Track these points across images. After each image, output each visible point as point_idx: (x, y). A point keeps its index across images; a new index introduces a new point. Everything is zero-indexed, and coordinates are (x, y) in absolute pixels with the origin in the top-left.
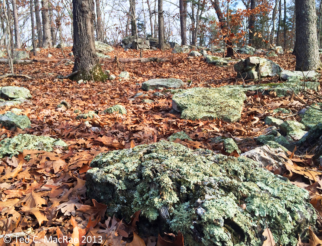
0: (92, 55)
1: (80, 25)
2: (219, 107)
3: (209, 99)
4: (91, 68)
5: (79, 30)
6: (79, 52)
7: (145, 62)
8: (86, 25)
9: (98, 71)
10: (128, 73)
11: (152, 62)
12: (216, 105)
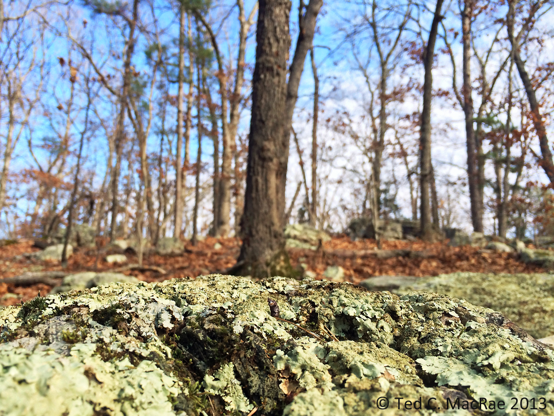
0: (273, 234)
1: (257, 181)
2: (514, 313)
3: (490, 294)
4: (269, 257)
5: (254, 191)
6: (250, 227)
7: (386, 259)
8: (266, 181)
9: (282, 263)
10: (341, 271)
11: (400, 258)
12: (505, 306)
